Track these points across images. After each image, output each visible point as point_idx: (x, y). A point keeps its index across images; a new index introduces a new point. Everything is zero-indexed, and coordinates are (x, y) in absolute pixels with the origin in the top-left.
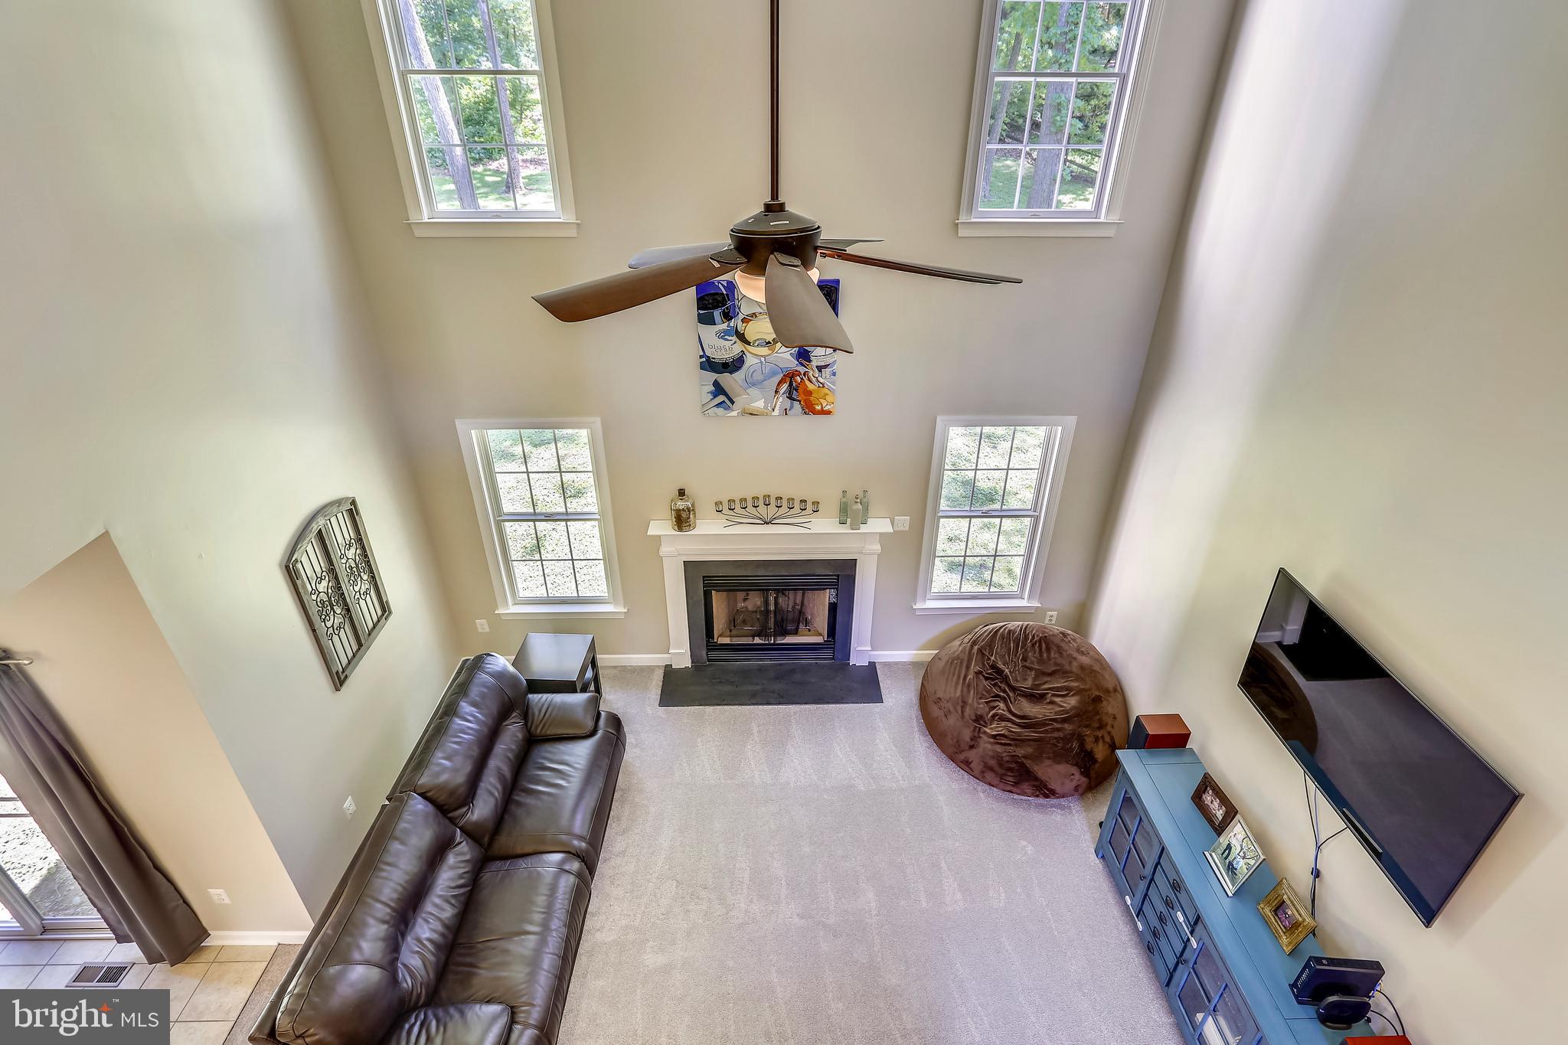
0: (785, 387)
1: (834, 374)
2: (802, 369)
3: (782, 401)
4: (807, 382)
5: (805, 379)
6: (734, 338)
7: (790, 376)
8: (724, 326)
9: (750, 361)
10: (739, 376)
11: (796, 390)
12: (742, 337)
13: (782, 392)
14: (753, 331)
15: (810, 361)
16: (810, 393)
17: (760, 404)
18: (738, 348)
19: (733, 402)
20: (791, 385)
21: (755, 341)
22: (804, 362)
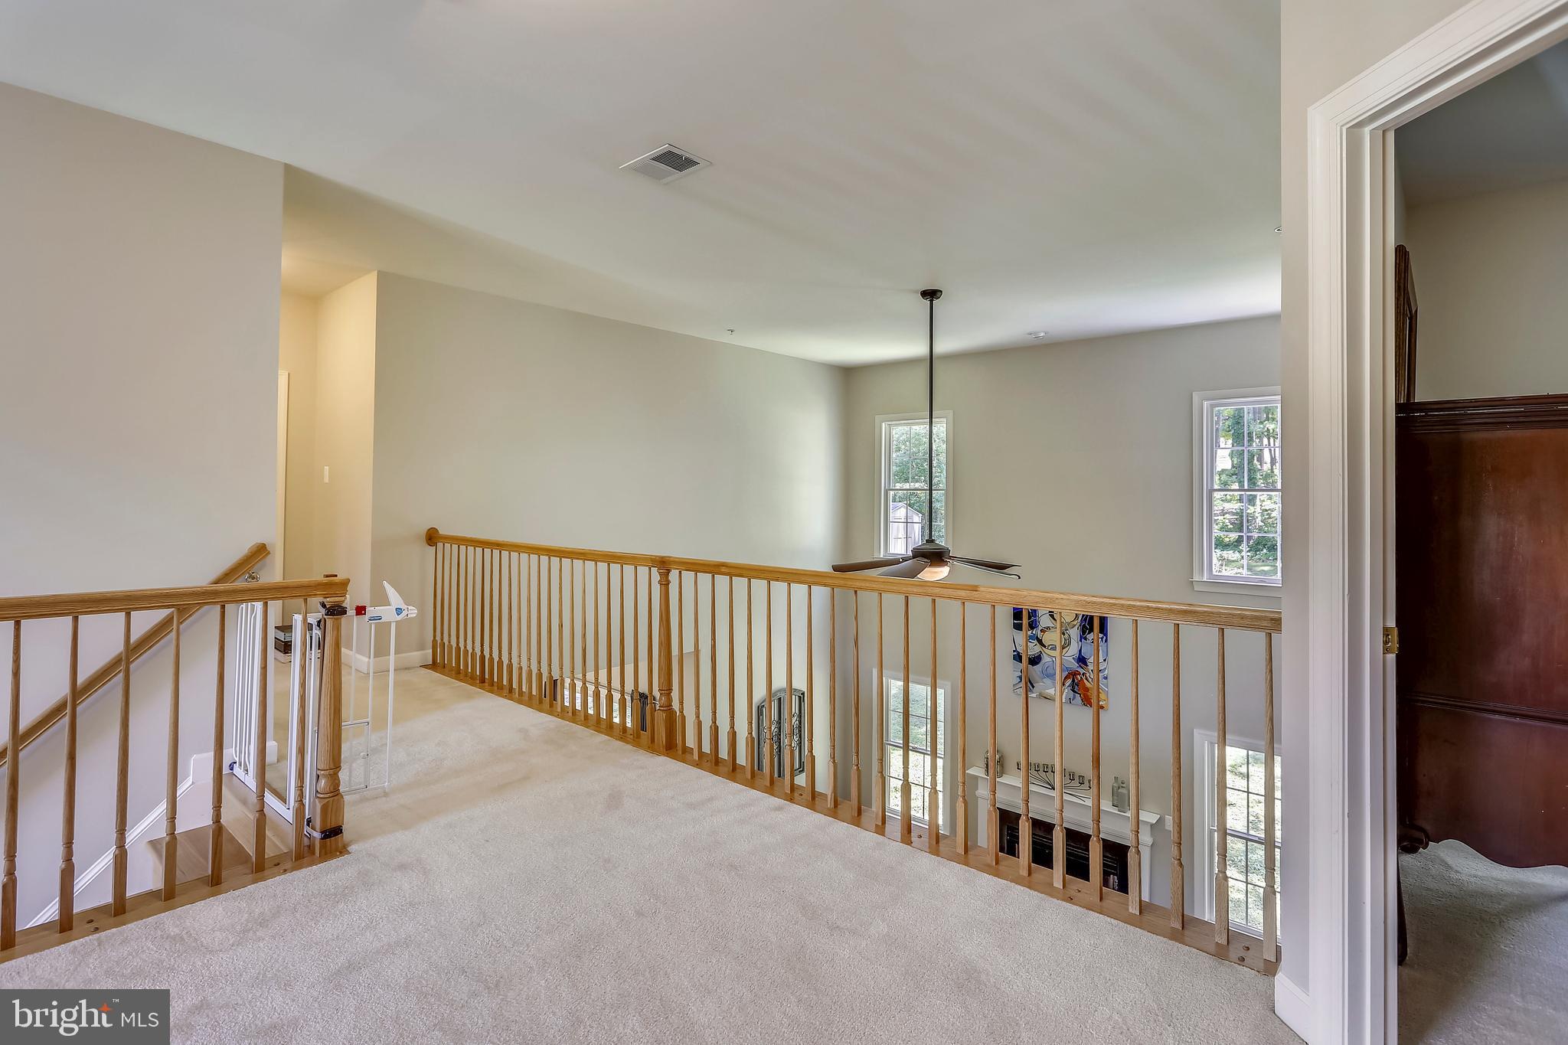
0: (1069, 682)
1: (1106, 678)
2: (1082, 671)
3: (1067, 691)
4: (1085, 681)
5: (1084, 678)
6: (1036, 642)
7: (1073, 674)
8: (1029, 633)
9: (1046, 659)
10: (1037, 668)
11: (1078, 686)
12: (1040, 641)
13: (1067, 685)
14: (1047, 638)
15: (1087, 666)
16: (1087, 689)
17: (1051, 691)
18: (1037, 649)
19: (1033, 687)
20: (1073, 681)
21: (1049, 646)
22: (1082, 665)
